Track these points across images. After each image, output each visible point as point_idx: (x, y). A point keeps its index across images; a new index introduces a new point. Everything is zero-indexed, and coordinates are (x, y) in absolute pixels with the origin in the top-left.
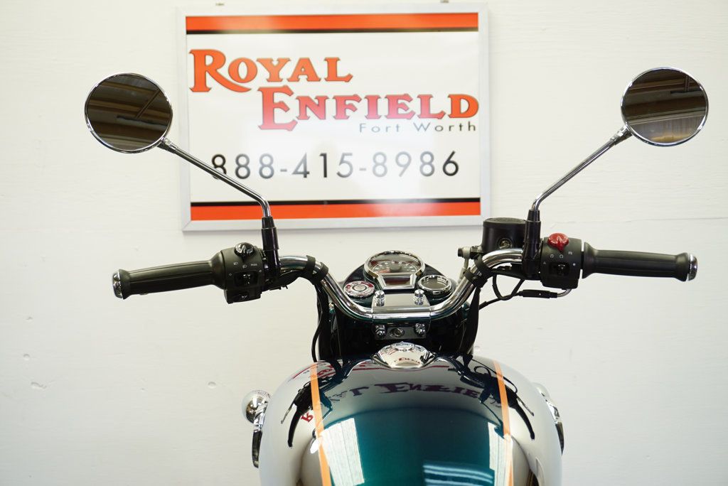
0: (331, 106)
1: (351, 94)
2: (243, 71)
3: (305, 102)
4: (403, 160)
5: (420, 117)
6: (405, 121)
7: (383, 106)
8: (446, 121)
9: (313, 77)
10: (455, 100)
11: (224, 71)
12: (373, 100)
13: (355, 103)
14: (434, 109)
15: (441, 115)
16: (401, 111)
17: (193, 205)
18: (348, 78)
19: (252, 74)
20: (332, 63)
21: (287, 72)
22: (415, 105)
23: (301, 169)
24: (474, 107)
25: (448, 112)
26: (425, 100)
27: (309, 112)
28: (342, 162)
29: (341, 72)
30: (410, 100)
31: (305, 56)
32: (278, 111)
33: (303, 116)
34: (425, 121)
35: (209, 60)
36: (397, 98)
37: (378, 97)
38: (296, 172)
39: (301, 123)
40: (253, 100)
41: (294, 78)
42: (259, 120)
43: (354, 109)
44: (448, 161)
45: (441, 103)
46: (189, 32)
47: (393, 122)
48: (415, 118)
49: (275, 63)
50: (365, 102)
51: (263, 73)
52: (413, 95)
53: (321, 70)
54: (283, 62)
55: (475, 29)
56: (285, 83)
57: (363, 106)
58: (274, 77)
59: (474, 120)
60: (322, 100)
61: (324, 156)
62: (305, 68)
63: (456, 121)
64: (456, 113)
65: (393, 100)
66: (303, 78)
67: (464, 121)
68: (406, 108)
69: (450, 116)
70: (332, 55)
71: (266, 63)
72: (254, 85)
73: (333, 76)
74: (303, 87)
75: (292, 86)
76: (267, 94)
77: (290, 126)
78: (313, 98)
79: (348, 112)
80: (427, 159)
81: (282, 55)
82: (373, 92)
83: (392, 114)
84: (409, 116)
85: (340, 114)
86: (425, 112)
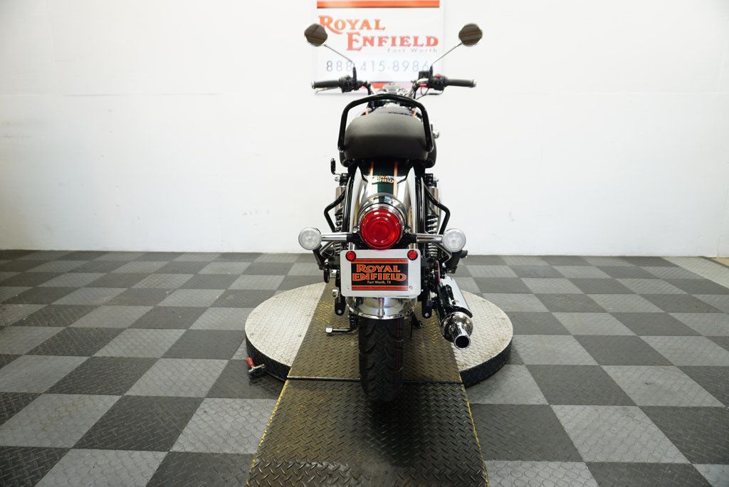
0: (376, 41)
2: (340, 25)
3: (365, 39)
4: (406, 64)
6: (407, 47)
7: (398, 42)
8: (425, 48)
9: (369, 28)
10: (429, 39)
11: (332, 25)
12: (394, 39)
13: (386, 40)
14: (420, 42)
15: (422, 46)
18: (384, 29)
19: (344, 27)
20: (377, 22)
21: (358, 25)
22: (411, 41)
23: (363, 68)
24: (436, 42)
25: (425, 43)
26: (416, 39)
27: (367, 43)
28: (380, 65)
30: (409, 38)
31: (366, 18)
32: (354, 43)
33: (365, 45)
34: (416, 47)
35: (326, 20)
38: (361, 69)
39: (364, 48)
40: (345, 38)
41: (362, 28)
42: (347, 47)
45: (422, 40)
46: (318, 7)
47: (402, 48)
49: (353, 21)
51: (348, 26)
52: (411, 36)
53: (373, 25)
55: (438, 7)
57: (390, 41)
58: (353, 28)
59: (436, 47)
61: (373, 62)
62: (366, 24)
63: (429, 48)
64: (429, 44)
67: (432, 48)
70: (377, 18)
71: (350, 22)
72: (345, 31)
75: (361, 32)
76: (350, 36)
77: (359, 49)
80: (416, 64)
81: (357, 18)
82: (394, 35)
83: (402, 44)
84: (409, 45)
85: (380, 44)
86: (416, 44)
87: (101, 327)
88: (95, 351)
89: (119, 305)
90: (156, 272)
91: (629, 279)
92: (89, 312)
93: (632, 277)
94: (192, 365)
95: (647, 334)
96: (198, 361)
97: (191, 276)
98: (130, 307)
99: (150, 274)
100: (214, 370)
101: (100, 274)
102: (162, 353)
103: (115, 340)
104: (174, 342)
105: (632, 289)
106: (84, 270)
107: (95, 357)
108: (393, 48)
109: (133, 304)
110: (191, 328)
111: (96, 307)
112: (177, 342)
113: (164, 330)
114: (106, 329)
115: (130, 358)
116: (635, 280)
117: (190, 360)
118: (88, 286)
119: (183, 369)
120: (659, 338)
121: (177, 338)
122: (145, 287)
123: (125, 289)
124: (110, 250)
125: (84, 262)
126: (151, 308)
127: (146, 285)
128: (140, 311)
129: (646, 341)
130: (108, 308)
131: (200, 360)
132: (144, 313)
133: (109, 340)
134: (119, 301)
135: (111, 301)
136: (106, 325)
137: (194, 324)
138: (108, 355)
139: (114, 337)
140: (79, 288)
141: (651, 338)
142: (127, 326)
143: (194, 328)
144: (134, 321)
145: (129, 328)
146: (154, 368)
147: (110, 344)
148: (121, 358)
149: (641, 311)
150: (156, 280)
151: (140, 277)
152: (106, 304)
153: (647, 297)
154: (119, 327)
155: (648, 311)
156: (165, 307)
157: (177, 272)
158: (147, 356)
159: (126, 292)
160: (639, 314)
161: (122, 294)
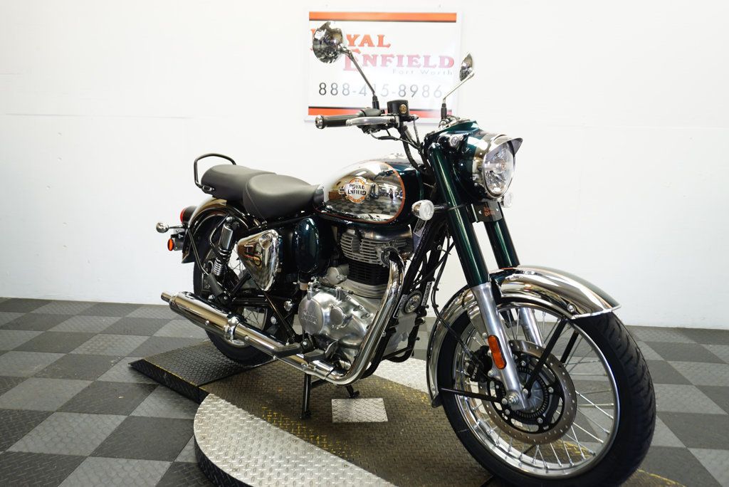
0: (379, 60)
1: (389, 54)
3: (366, 58)
4: (414, 89)
5: (424, 66)
6: (416, 68)
7: (405, 60)
8: (437, 69)
9: (371, 45)
10: (442, 59)
12: (400, 57)
13: (391, 58)
14: (432, 62)
15: (434, 67)
16: (414, 63)
17: (310, 108)
18: (388, 46)
20: (381, 38)
21: (358, 42)
22: (421, 61)
23: (363, 92)
24: (451, 63)
26: (427, 58)
27: (368, 63)
28: (383, 88)
29: (385, 43)
30: (419, 58)
31: (367, 33)
33: (365, 65)
34: (426, 69)
36: (413, 56)
37: (403, 56)
38: (360, 93)
41: (362, 45)
42: (344, 66)
43: (391, 62)
44: (437, 90)
46: (311, 20)
47: (410, 69)
48: (422, 68)
49: (352, 37)
50: (396, 59)
52: (421, 56)
53: (375, 41)
54: (356, 37)
55: (455, 21)
56: (357, 47)
57: (395, 60)
59: (451, 69)
60: (375, 56)
62: (367, 40)
63: (442, 70)
64: (442, 65)
65: (411, 58)
66: (366, 45)
67: (446, 70)
68: (417, 62)
69: (440, 67)
70: (381, 34)
73: (381, 44)
74: (366, 50)
75: (360, 49)
78: (370, 55)
79: (388, 63)
80: (426, 88)
81: (356, 33)
82: (401, 53)
83: (410, 64)
84: (419, 66)
85: (384, 64)
86: (426, 64)
87: (23, 409)
88: (10, 444)
89: (52, 377)
90: (104, 332)
91: (686, 363)
92: (12, 387)
93: (690, 359)
94: (126, 468)
95: (701, 446)
96: (134, 462)
97: (145, 339)
98: (65, 381)
99: (96, 334)
100: (151, 476)
101: (35, 332)
102: (92, 449)
103: (37, 428)
104: (109, 433)
105: (688, 378)
106: (16, 325)
107: (9, 453)
108: (400, 68)
109: (69, 377)
110: (133, 414)
111: (23, 379)
112: (113, 434)
113: (100, 415)
114: (30, 411)
115: (51, 455)
116: (692, 363)
117: (123, 461)
118: (17, 349)
119: (114, 474)
120: (715, 452)
121: (114, 428)
122: (87, 353)
123: (63, 355)
124: (53, 299)
125: (19, 315)
126: (89, 383)
127: (88, 350)
128: (74, 387)
129: (696, 456)
130: (37, 382)
131: (137, 461)
132: (80, 390)
133: (30, 428)
134: (52, 372)
135: (43, 371)
136: (30, 406)
137: (138, 409)
138: (25, 451)
139: (37, 423)
140: (7, 351)
141: (705, 451)
142: (56, 409)
143: (136, 415)
144: (65, 401)
145: (57, 411)
146: (78, 471)
147: (30, 433)
148: (40, 455)
149: (696, 410)
150: (101, 343)
151: (83, 337)
152: (36, 376)
153: (704, 389)
154: (47, 409)
155: (704, 411)
156: (107, 382)
157: (128, 333)
158: (72, 454)
159: (62, 359)
160: (694, 415)
161: (57, 362)
